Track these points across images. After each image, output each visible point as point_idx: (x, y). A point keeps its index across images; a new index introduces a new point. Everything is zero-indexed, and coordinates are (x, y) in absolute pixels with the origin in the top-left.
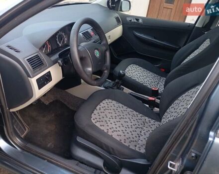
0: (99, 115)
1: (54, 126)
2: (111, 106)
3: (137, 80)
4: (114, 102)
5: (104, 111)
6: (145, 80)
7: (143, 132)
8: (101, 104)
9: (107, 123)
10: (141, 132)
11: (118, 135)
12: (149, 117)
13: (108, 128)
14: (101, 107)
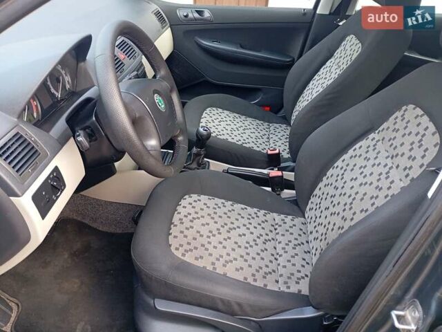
0: (186, 236)
1: (77, 281)
2: (202, 209)
3: (230, 140)
4: (204, 198)
5: (191, 224)
6: (245, 136)
7: (279, 247)
8: (179, 209)
9: (207, 249)
10: (275, 248)
11: (237, 270)
12: (280, 213)
13: (213, 259)
14: (181, 216)
